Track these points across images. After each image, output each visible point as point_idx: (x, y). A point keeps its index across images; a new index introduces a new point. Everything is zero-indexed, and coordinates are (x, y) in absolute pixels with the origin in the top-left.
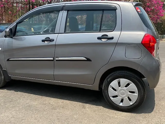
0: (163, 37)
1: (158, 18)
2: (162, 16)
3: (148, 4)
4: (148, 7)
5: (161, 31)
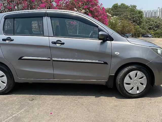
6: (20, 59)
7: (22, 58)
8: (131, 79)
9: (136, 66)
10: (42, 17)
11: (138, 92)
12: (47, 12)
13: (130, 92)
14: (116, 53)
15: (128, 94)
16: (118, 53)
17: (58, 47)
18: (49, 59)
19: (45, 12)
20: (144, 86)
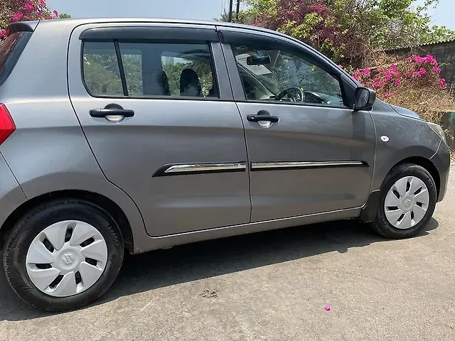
6: (161, 173)
7: (167, 171)
10: (208, 43)
12: (218, 28)
13: (398, 225)
14: (383, 138)
15: (393, 231)
16: (386, 139)
17: (265, 129)
19: (214, 27)
20: (425, 208)
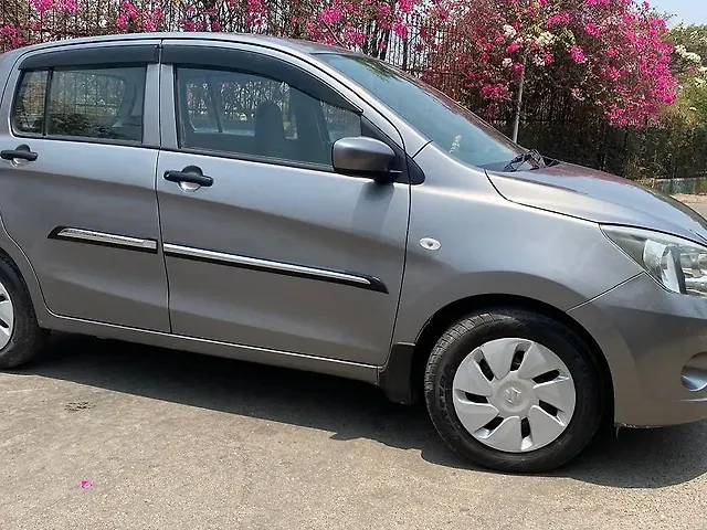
0: (671, 187)
1: (652, 110)
2: (668, 101)
3: (610, 50)
4: (611, 64)
5: (664, 164)
6: (54, 235)
7: (62, 233)
8: (490, 376)
9: (521, 317)
10: (145, 65)
11: (526, 445)
12: (165, 42)
13: (484, 437)
14: (424, 243)
15: (472, 446)
16: (436, 245)
17: (187, 194)
18: (151, 245)
19: (158, 42)
20: (562, 422)
